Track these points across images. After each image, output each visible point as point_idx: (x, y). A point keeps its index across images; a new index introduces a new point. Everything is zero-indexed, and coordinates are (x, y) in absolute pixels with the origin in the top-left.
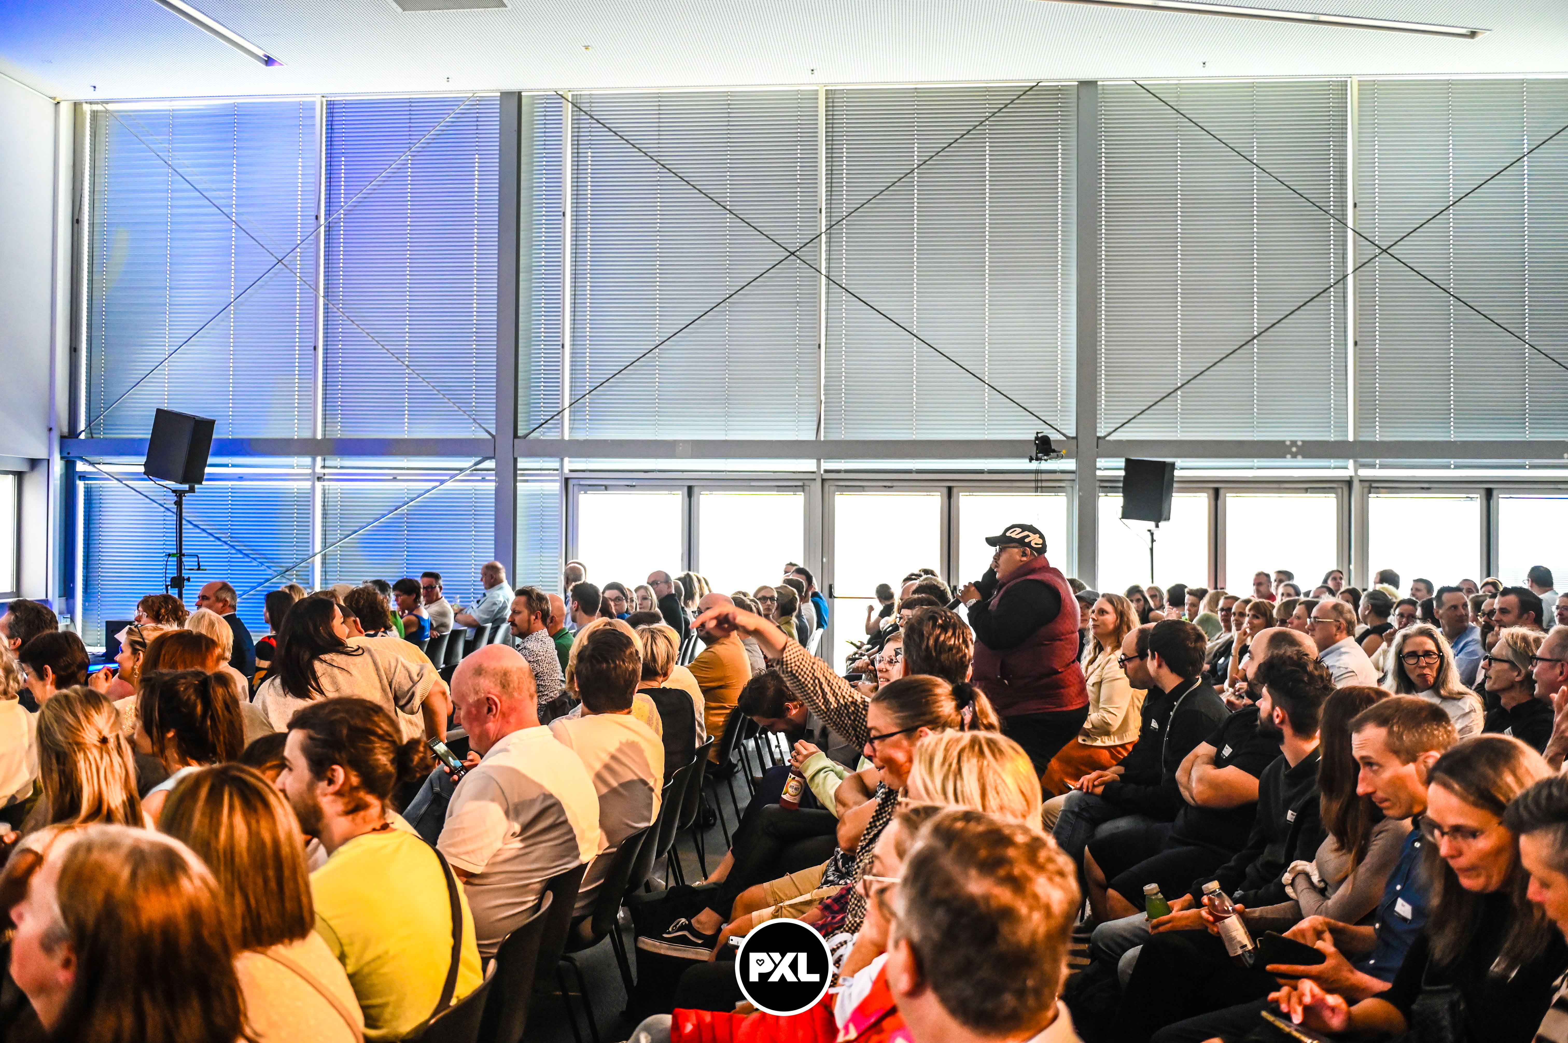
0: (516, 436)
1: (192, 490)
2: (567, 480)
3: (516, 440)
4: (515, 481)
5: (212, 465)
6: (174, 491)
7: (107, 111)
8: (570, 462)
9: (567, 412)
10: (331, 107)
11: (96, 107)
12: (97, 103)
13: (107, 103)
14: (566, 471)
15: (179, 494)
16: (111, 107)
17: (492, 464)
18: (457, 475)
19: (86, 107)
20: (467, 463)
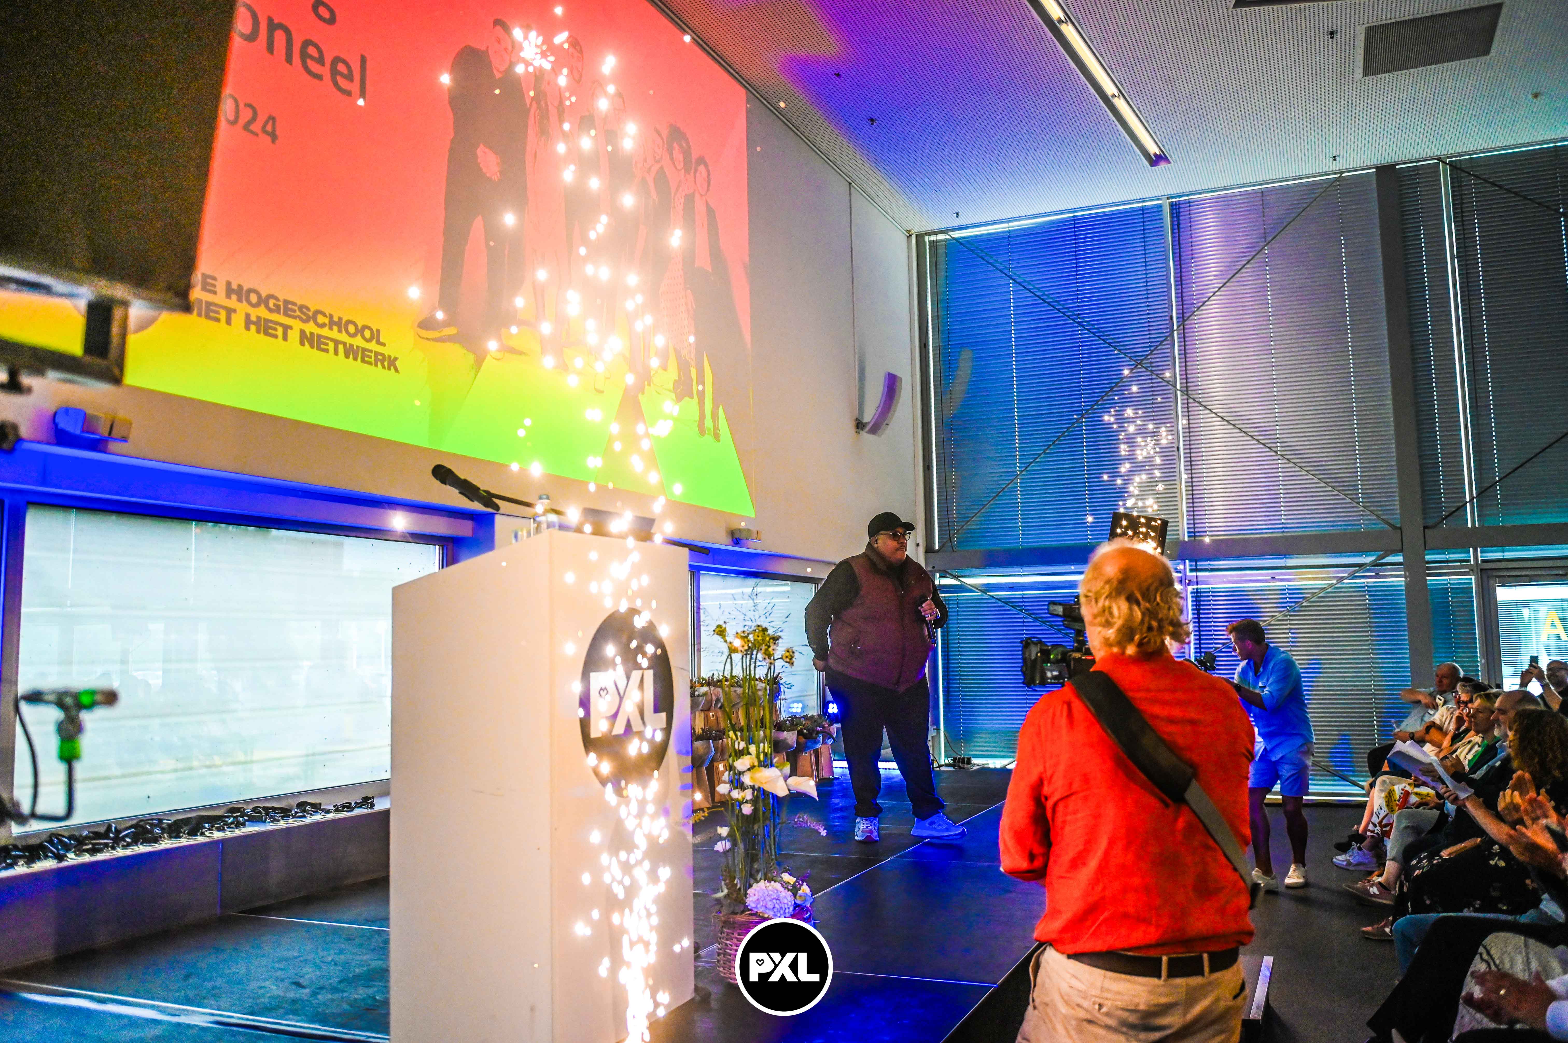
0: (1424, 526)
2: (1481, 572)
3: (1426, 531)
4: (1425, 575)
7: (952, 238)
8: (1482, 552)
10: (1176, 207)
11: (933, 238)
12: (933, 234)
14: (1480, 561)
17: (1399, 559)
18: (1357, 572)
19: (926, 238)
20: (1369, 559)
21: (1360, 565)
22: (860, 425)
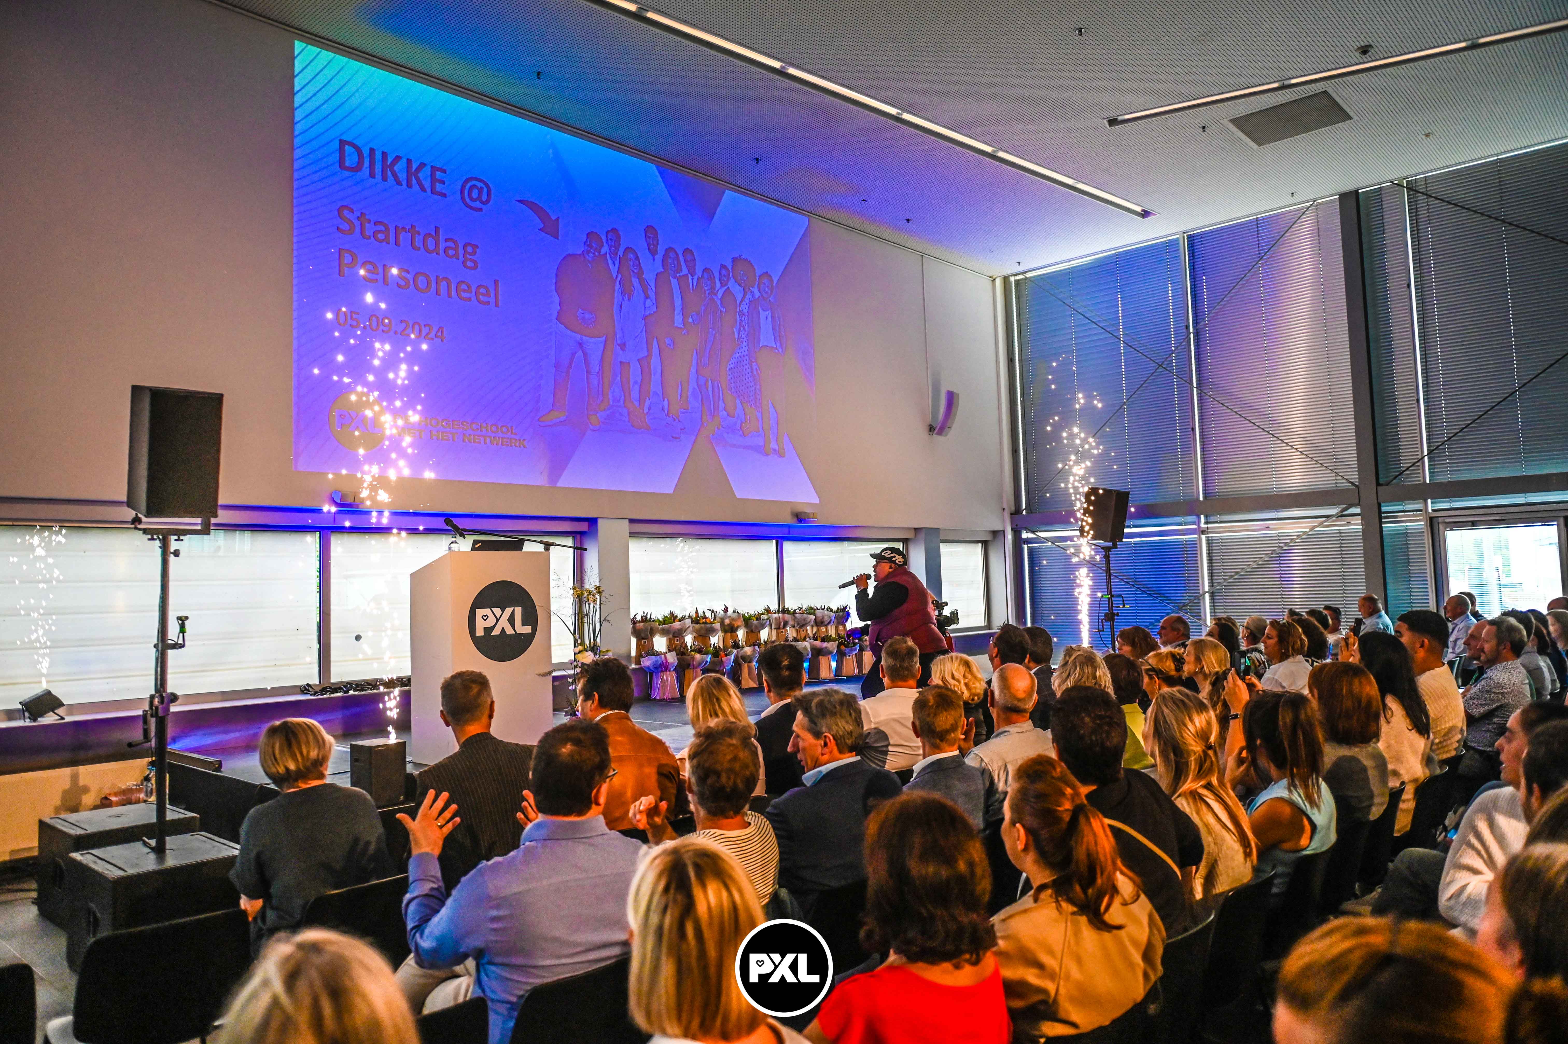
0: (1378, 484)
1: (1115, 546)
2: (1431, 519)
3: (1379, 488)
4: (1381, 523)
5: (1129, 527)
6: (1103, 548)
7: (1026, 278)
8: (1432, 503)
9: (1426, 458)
10: (1191, 239)
11: (1017, 278)
12: (1019, 274)
13: (1025, 272)
14: (1430, 511)
15: (1107, 550)
16: (1028, 275)
17: (1357, 510)
18: (1325, 521)
19: (1012, 279)
20: (1333, 511)
21: (1328, 517)
22: (931, 429)
